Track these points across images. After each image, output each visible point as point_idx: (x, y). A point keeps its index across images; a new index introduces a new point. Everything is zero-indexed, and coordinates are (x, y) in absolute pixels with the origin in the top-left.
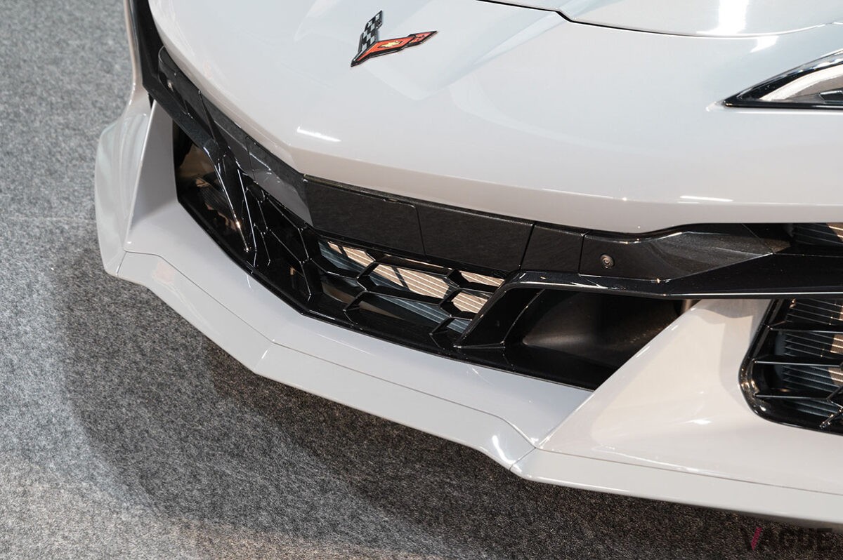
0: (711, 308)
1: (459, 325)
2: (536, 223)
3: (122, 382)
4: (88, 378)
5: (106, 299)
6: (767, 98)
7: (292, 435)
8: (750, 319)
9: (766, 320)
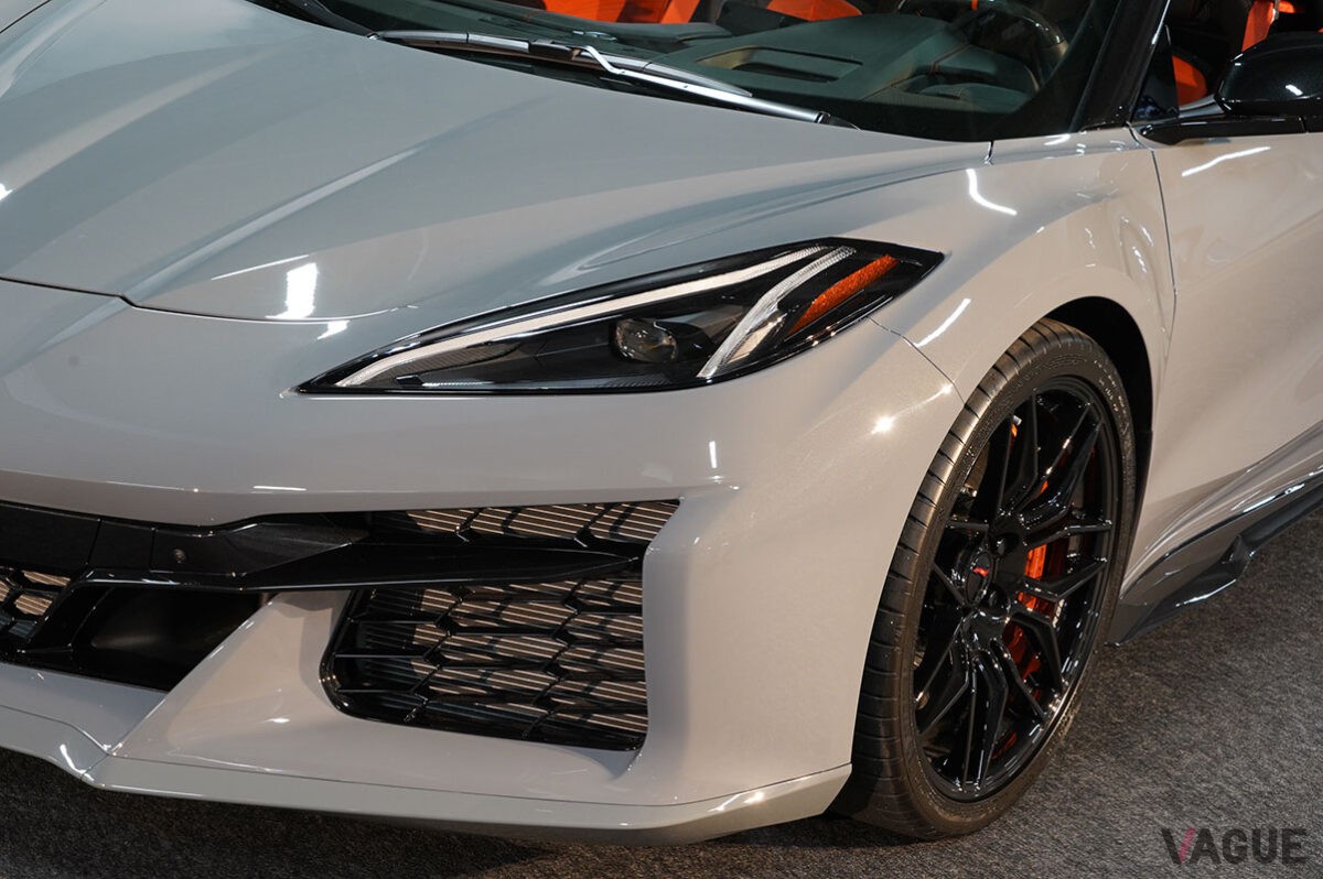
0: (289, 602)
1: (21, 630)
2: (102, 517)
6: (344, 382)
8: (329, 612)
9: (347, 612)
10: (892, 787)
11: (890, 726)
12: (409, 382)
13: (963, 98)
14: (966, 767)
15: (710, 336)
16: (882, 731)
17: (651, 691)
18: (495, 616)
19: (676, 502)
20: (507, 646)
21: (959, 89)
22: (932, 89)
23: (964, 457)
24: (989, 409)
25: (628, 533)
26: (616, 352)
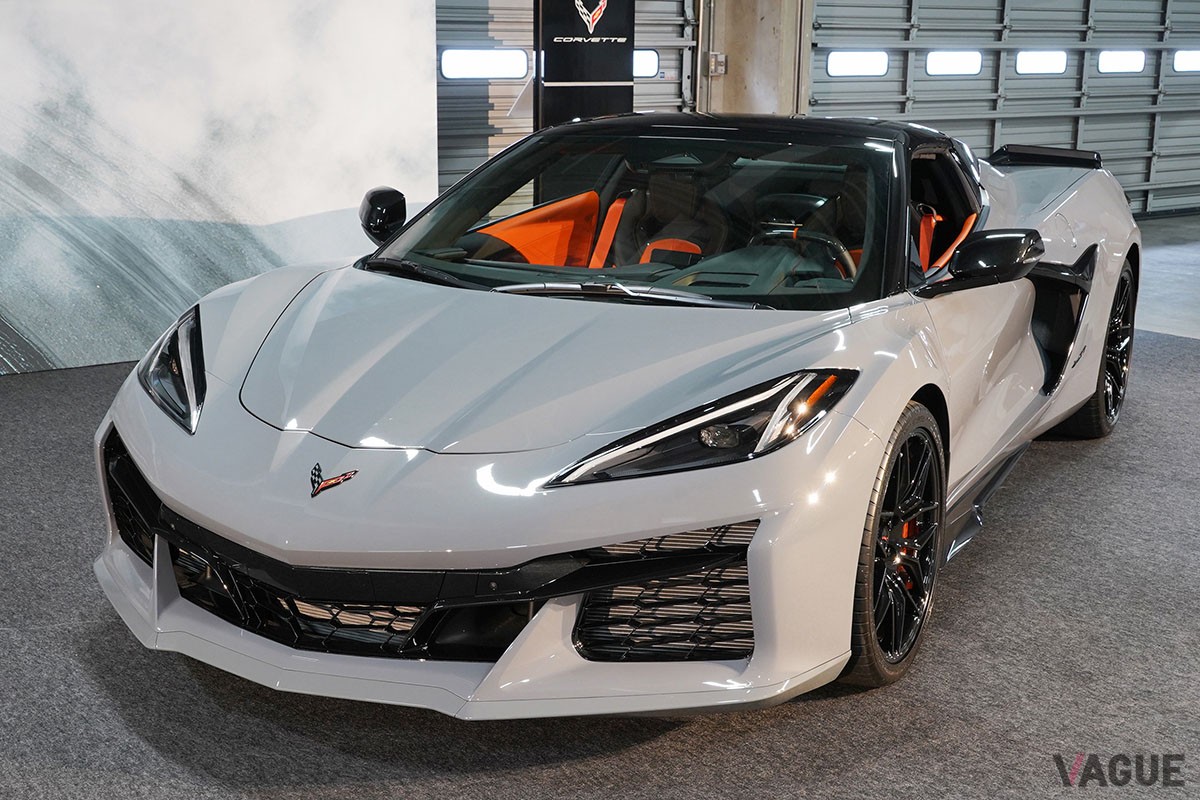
0: (556, 603)
1: (397, 639)
2: (446, 571)
3: (160, 715)
4: (138, 717)
5: (122, 667)
6: (566, 480)
7: (283, 726)
8: (574, 606)
9: (583, 605)
10: (867, 661)
11: (865, 627)
12: (601, 476)
13: (819, 287)
14: (893, 644)
15: (756, 429)
16: (862, 631)
17: (756, 625)
18: (654, 596)
19: (758, 521)
20: (662, 612)
21: (815, 282)
22: (797, 284)
23: (885, 477)
24: (893, 450)
25: (728, 540)
26: (704, 445)
